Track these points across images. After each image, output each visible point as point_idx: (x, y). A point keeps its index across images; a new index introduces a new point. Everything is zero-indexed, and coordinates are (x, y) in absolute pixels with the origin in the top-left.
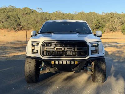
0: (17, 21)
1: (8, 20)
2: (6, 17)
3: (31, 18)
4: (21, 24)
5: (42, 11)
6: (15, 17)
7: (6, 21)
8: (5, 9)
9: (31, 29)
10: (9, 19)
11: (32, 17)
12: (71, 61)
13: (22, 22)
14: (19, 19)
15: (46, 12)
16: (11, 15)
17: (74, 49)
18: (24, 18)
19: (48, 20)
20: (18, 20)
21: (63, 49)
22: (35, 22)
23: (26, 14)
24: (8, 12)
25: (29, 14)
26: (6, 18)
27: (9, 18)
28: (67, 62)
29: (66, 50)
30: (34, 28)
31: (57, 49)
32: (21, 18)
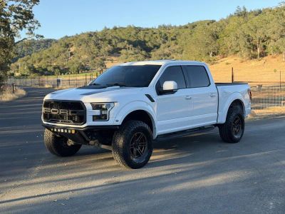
2: (282, 28)
7: (282, 36)
21: (58, 112)
26: (282, 31)
28: (64, 130)
31: (53, 111)
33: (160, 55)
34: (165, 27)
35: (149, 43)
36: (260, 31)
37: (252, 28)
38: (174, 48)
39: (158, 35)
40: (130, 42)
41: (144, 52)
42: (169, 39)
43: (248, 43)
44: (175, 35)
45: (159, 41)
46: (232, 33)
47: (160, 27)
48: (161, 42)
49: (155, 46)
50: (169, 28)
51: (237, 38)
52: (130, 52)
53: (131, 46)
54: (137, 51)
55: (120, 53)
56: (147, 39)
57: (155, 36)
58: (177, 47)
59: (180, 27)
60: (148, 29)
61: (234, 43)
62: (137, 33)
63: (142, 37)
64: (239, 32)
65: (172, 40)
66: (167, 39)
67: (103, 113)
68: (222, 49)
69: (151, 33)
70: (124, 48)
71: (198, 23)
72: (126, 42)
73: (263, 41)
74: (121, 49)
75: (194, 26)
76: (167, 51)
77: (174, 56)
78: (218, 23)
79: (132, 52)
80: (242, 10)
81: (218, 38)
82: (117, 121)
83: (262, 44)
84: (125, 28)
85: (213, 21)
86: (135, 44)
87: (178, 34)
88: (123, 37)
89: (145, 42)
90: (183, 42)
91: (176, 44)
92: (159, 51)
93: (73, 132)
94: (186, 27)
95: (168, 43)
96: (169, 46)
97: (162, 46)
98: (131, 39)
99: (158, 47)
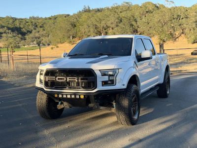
0: (133, 25)
1: (119, 24)
2: (117, 20)
3: (153, 18)
4: (139, 29)
5: (173, 5)
6: (130, 19)
7: (117, 26)
8: (117, 8)
9: (154, 35)
10: (121, 23)
11: (156, 17)
12: (75, 94)
13: (140, 26)
14: (136, 21)
15: (179, 6)
16: (124, 17)
17: (78, 79)
18: (144, 20)
19: (182, 19)
20: (134, 23)
21: (65, 80)
22: (161, 25)
23: (147, 12)
24: (121, 12)
25: (152, 13)
26: (117, 23)
27: (121, 21)
28: (71, 95)
29: (68, 80)
30: (159, 34)
31: (59, 79)
32: (138, 19)
33: (32, 38)
34: (34, 18)
35: (24, 29)
36: (103, 22)
37: (98, 20)
38: (42, 33)
39: (30, 23)
40: (9, 29)
41: (20, 36)
42: (38, 26)
43: (96, 30)
44: (42, 23)
45: (31, 28)
46: (85, 23)
47: (30, 18)
48: (32, 29)
49: (28, 31)
50: (38, 18)
51: (89, 26)
52: (9, 35)
53: (10, 31)
54: (14, 35)
55: (1, 36)
56: (22, 26)
57: (27, 24)
58: (45, 32)
59: (46, 19)
60: (22, 19)
61: (87, 30)
62: (14, 22)
63: (18, 25)
64: (89, 22)
65: (41, 27)
66: (37, 26)
67: (111, 78)
68: (79, 34)
69: (24, 22)
70: (5, 33)
71: (58, 16)
72: (6, 28)
73: (105, 29)
74: (2, 33)
75: (55, 18)
76: (37, 35)
77: (43, 39)
78: (72, 16)
79: (11, 36)
80: (87, 8)
81: (75, 26)
82: (123, 85)
83: (105, 31)
84: (4, 18)
85: (68, 15)
86: (13, 30)
87: (45, 23)
88: (3, 25)
89: (20, 28)
90: (49, 29)
91: (44, 30)
92: (31, 35)
93: (82, 97)
94: (50, 18)
95: (37, 29)
96: (38, 32)
97: (34, 31)
98: (10, 26)
99: (31, 32)
